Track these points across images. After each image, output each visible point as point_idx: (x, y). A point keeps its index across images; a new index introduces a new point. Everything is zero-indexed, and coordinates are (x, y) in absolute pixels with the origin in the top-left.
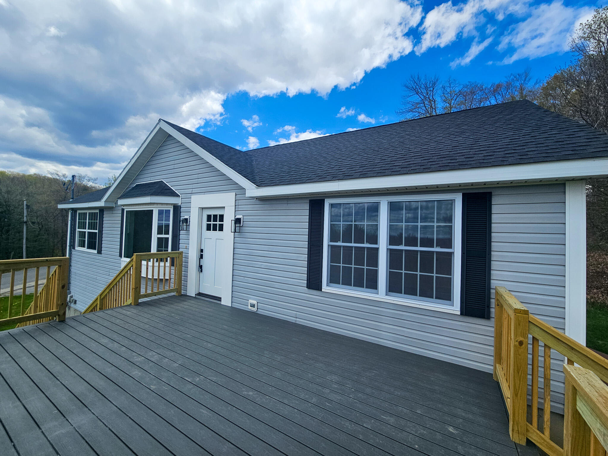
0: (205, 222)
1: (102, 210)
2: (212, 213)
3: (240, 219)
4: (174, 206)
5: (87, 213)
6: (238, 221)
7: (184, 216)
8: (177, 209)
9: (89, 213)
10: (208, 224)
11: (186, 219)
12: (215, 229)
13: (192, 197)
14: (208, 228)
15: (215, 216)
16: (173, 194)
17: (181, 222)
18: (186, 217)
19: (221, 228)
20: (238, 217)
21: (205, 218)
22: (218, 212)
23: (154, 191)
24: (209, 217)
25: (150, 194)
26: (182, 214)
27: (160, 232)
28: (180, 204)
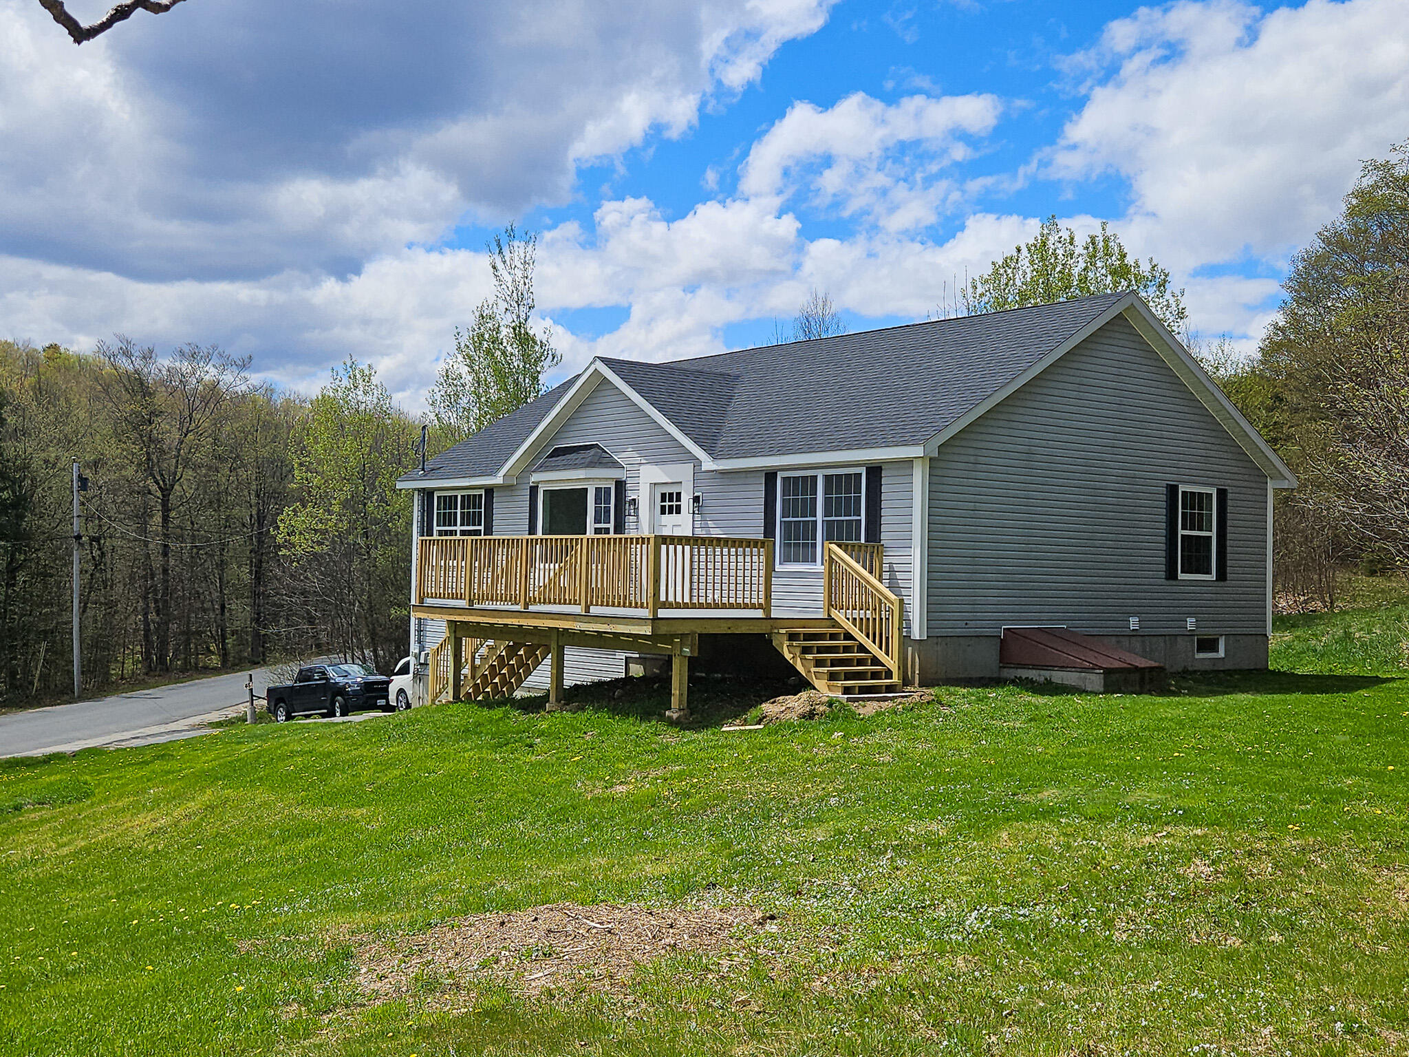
0: (659, 503)
1: (490, 491)
2: (667, 490)
3: (699, 497)
4: (616, 482)
5: (457, 496)
6: (696, 499)
7: (631, 495)
8: (620, 485)
9: (463, 497)
10: (662, 506)
11: (634, 500)
12: (671, 512)
13: (642, 467)
14: (663, 512)
15: (671, 495)
16: (615, 465)
17: (627, 505)
18: (633, 497)
19: (678, 511)
20: (696, 494)
21: (659, 498)
22: (674, 490)
23: (588, 460)
24: (663, 495)
25: (584, 465)
26: (629, 493)
27: (597, 521)
28: (624, 479)
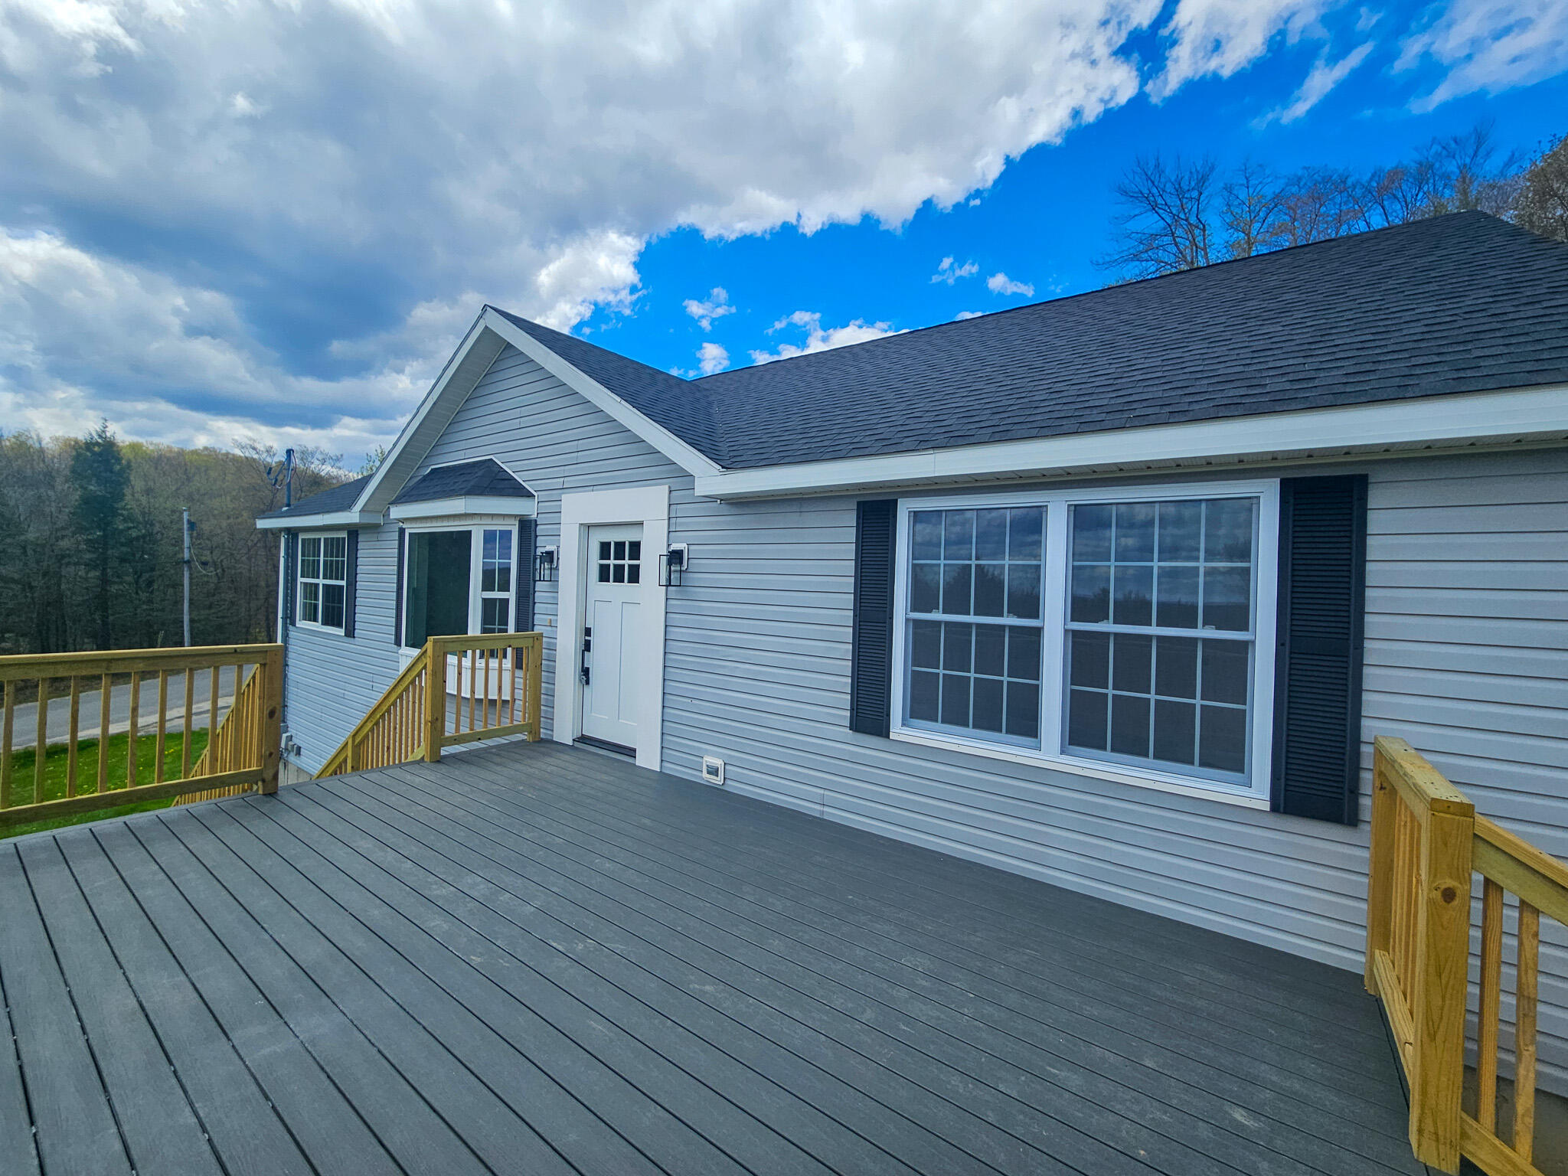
0: (595, 561)
1: (354, 532)
2: (613, 537)
3: (681, 552)
4: (520, 522)
5: (320, 539)
6: (675, 557)
7: (544, 545)
8: (527, 527)
9: (325, 539)
10: (602, 566)
11: (550, 554)
12: (619, 579)
13: (564, 497)
14: (604, 578)
15: (620, 546)
16: (518, 491)
17: (538, 561)
18: (549, 548)
19: (634, 577)
20: (675, 547)
21: (596, 551)
22: (627, 536)
23: (472, 483)
24: (605, 548)
25: (463, 492)
26: (540, 541)
27: (488, 585)
28: (534, 516)
